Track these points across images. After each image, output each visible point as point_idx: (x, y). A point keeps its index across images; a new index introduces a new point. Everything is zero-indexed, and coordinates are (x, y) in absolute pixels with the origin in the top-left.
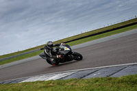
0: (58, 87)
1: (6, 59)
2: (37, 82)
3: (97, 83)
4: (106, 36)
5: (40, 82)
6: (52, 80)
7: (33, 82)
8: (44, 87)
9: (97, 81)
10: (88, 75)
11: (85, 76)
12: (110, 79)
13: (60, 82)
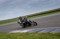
0: (27, 35)
1: (3, 22)
2: (17, 33)
3: (44, 35)
4: (48, 15)
5: (19, 33)
6: (24, 33)
7: (15, 33)
8: (20, 35)
9: (44, 34)
10: (40, 31)
11: (38, 32)
12: (50, 34)
13: (27, 34)
